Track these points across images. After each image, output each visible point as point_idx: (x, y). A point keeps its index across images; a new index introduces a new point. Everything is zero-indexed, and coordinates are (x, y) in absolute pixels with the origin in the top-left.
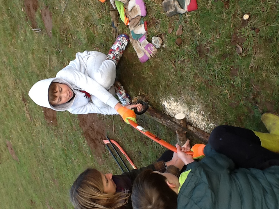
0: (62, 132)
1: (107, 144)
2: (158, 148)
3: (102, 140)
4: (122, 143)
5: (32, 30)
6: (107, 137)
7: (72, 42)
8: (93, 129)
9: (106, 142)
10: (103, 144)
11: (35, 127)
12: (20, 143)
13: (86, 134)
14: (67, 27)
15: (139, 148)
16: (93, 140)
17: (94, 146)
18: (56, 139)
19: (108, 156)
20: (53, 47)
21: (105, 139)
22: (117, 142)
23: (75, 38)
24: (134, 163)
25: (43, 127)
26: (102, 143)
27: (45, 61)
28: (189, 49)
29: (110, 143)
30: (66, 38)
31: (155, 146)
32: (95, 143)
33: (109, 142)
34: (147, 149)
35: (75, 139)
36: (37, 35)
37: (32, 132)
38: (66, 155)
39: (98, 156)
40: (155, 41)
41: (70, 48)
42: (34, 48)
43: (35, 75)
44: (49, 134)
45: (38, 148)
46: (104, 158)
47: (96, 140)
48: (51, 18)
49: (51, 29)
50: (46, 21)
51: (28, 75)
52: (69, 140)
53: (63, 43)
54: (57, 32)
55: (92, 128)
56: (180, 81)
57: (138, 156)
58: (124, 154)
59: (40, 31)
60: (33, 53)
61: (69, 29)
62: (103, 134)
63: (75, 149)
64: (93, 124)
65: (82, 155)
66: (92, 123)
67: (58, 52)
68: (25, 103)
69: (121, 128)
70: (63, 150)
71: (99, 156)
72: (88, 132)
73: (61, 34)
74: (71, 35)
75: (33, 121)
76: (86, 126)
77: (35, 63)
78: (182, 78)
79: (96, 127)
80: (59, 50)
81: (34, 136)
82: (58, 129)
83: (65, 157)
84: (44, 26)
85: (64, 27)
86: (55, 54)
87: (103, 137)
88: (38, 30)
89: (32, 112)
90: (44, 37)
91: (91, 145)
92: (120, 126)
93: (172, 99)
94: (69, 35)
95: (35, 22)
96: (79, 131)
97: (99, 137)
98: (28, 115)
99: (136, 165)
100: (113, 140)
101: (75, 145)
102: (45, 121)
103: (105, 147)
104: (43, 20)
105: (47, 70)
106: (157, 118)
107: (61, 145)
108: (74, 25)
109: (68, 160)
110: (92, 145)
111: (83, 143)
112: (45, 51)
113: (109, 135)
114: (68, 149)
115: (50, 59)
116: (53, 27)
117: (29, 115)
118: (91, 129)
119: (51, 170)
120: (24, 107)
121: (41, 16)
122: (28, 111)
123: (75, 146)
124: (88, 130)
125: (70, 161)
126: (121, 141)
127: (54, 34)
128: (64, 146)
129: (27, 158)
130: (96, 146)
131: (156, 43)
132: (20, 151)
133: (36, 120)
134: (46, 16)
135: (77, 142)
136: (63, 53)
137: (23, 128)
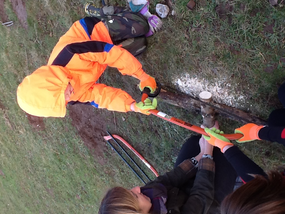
0: (52, 135)
1: (109, 140)
2: (173, 135)
3: (101, 137)
4: (127, 136)
5: (3, 24)
6: (108, 133)
7: (53, 30)
8: (90, 127)
9: (107, 138)
10: (104, 141)
11: (18, 134)
12: (3, 155)
13: (82, 133)
14: (45, 13)
15: (148, 139)
16: (91, 138)
17: (93, 145)
18: (45, 144)
19: (111, 153)
20: (30, 40)
21: (106, 135)
22: (120, 136)
23: (57, 25)
24: (144, 157)
25: (28, 133)
26: (102, 140)
27: (23, 58)
28: (206, 12)
29: (113, 139)
30: (45, 26)
31: (169, 134)
32: (93, 141)
33: (111, 138)
34: (159, 138)
35: (69, 140)
36: (9, 30)
37: (16, 141)
38: (60, 160)
39: (99, 156)
40: (159, 9)
41: (52, 37)
42: (8, 46)
43: (12, 76)
44: (36, 140)
45: (25, 157)
46: (107, 157)
47: (95, 137)
48: (24, 7)
49: (25, 19)
50: (19, 11)
51: (3, 77)
52: (61, 143)
53: (42, 33)
54: (34, 21)
55: (89, 125)
56: (196, 52)
57: (149, 148)
58: (130, 149)
59: (13, 24)
60: (7, 52)
61: (48, 15)
62: (102, 131)
63: (69, 152)
64: (90, 120)
65: (79, 157)
66: (88, 118)
67: (37, 45)
68: (4, 110)
69: (124, 119)
70: (56, 155)
71: (100, 154)
72: (84, 131)
73: (39, 23)
74: (52, 21)
75: (15, 128)
76: (80, 123)
77: (10, 62)
78: (198, 48)
79: (93, 123)
80: (38, 42)
81: (18, 144)
82: (46, 132)
83: (58, 163)
84: (17, 17)
85: (41, 14)
86: (34, 48)
87: (103, 133)
88: (10, 23)
89: (13, 119)
90: (19, 30)
91: (88, 144)
92: (123, 118)
93: (187, 75)
94: (49, 22)
95: (5, 14)
96: (72, 131)
97: (98, 134)
98: (8, 122)
99: (146, 159)
100: (116, 134)
101: (69, 147)
102: (29, 126)
103: (106, 144)
104: (15, 11)
105: (26, 68)
106: (172, 101)
107: (52, 150)
108: (54, 8)
109: (63, 165)
110: (90, 145)
111: (79, 144)
112: (20, 46)
113: (110, 130)
114: (61, 153)
115: (29, 54)
116: (28, 16)
117: (10, 122)
118: (88, 127)
119: (43, 179)
120: (3, 115)
121: (11, 6)
122: (8, 119)
123: (69, 149)
124: (83, 128)
125: (65, 165)
126: (125, 134)
127: (31, 24)
128: (56, 151)
129: (12, 171)
130: (95, 145)
131: (162, 12)
132: (4, 163)
133: (19, 127)
134: (17, 5)
135: (72, 143)
136: (44, 45)
137: (4, 138)
